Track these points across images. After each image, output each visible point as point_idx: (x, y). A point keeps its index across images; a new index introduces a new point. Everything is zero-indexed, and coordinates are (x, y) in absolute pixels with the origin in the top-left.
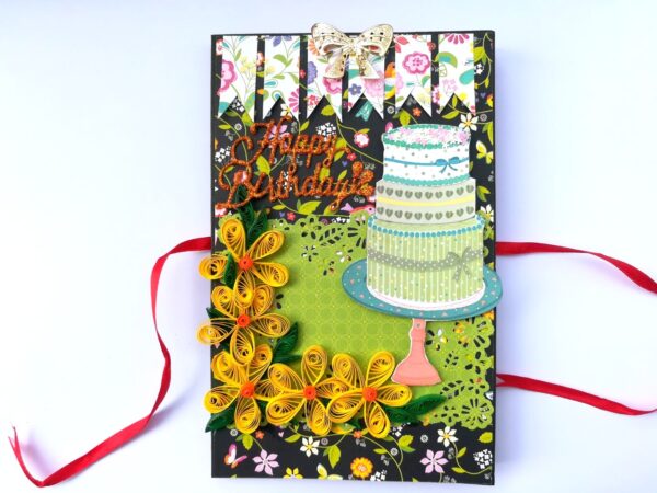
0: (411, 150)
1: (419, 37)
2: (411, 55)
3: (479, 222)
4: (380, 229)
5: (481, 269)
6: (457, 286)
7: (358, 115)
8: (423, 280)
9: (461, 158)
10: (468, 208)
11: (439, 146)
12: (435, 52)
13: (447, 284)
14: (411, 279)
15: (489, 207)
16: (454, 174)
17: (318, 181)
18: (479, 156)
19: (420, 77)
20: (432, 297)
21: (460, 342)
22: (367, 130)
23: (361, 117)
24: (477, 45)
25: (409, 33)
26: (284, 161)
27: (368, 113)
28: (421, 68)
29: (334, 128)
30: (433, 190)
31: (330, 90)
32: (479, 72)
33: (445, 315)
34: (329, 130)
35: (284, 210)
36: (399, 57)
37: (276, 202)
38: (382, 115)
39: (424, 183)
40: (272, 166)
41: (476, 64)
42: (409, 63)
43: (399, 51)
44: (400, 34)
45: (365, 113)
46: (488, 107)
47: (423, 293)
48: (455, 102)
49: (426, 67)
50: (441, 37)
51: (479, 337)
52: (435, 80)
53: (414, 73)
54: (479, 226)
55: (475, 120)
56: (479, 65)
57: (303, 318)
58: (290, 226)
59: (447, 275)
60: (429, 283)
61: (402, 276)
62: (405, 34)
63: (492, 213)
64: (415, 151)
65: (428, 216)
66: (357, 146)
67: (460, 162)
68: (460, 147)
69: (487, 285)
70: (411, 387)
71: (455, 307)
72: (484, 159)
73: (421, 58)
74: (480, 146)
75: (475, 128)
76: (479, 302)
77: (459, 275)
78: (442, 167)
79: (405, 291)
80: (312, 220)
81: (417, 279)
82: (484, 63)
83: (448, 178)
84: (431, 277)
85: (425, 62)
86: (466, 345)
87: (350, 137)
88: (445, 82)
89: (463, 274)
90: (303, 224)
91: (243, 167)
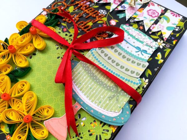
0: (129, 36)
1: (159, 6)
2: (152, 10)
3: (138, 82)
4: (94, 55)
5: (125, 103)
6: (108, 102)
7: (118, 15)
8: (95, 88)
9: (148, 52)
10: (137, 73)
11: (142, 42)
12: (162, 14)
13: (103, 98)
14: (90, 84)
15: (147, 80)
16: (141, 56)
17: (85, 24)
18: (156, 58)
19: (151, 18)
20: (93, 99)
21: (89, 131)
22: (117, 21)
23: (119, 16)
24: (181, 21)
25: (157, 4)
26: (80, 12)
27: (122, 17)
28: (154, 16)
29: (106, 13)
30: (127, 56)
31: (114, 2)
32: (177, 30)
33: (92, 111)
34: (104, 13)
35: (65, 27)
36: (147, 8)
37: (64, 22)
38: (127, 20)
39: (125, 51)
40: (74, 11)
41: (177, 26)
42: (150, 12)
43: (149, 6)
44: (153, 2)
45: (121, 16)
46: (172, 44)
47: (90, 93)
48: (159, 34)
49: (156, 16)
50: (169, 11)
51: (100, 136)
52: (156, 22)
53: (150, 15)
54: (137, 84)
55: (164, 45)
56: (178, 28)
57: (35, 68)
58: (62, 32)
59: (107, 94)
60: (96, 91)
61: (87, 80)
62: (155, 3)
63: (147, 84)
64: (131, 38)
65: (118, 64)
66: (109, 23)
67: (147, 53)
68: (150, 48)
69: (122, 112)
70: (49, 133)
71: (100, 111)
72: (158, 60)
73: (156, 13)
74: (159, 55)
75: (161, 47)
76: (113, 118)
77: (112, 98)
78: (138, 51)
79: (83, 87)
80: (71, 36)
81: (93, 85)
82: (181, 28)
83: (137, 56)
84: (99, 89)
85: (156, 14)
86: (91, 135)
87: (109, 19)
88: (160, 25)
89: (115, 99)
90: (66, 35)
91: (64, 6)
